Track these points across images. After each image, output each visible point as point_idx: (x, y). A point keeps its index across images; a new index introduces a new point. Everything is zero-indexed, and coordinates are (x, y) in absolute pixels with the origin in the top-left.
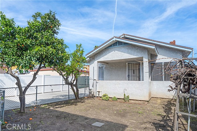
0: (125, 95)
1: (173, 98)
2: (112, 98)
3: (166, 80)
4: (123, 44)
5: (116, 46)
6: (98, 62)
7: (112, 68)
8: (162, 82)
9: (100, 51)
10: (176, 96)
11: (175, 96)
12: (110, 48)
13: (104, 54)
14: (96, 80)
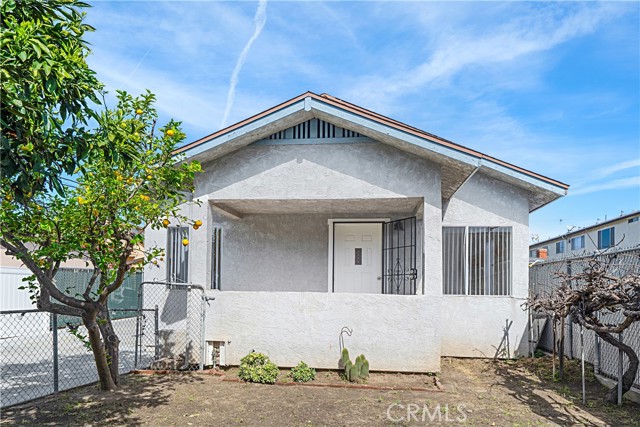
0: (345, 353)
1: (497, 354)
2: (290, 369)
3: (473, 293)
4: (339, 133)
5: (307, 141)
6: (212, 203)
7: (262, 235)
8: (461, 298)
9: (227, 151)
10: (504, 349)
11: (502, 347)
12: (274, 142)
13: (245, 168)
14: (204, 286)
